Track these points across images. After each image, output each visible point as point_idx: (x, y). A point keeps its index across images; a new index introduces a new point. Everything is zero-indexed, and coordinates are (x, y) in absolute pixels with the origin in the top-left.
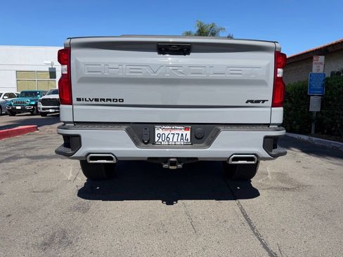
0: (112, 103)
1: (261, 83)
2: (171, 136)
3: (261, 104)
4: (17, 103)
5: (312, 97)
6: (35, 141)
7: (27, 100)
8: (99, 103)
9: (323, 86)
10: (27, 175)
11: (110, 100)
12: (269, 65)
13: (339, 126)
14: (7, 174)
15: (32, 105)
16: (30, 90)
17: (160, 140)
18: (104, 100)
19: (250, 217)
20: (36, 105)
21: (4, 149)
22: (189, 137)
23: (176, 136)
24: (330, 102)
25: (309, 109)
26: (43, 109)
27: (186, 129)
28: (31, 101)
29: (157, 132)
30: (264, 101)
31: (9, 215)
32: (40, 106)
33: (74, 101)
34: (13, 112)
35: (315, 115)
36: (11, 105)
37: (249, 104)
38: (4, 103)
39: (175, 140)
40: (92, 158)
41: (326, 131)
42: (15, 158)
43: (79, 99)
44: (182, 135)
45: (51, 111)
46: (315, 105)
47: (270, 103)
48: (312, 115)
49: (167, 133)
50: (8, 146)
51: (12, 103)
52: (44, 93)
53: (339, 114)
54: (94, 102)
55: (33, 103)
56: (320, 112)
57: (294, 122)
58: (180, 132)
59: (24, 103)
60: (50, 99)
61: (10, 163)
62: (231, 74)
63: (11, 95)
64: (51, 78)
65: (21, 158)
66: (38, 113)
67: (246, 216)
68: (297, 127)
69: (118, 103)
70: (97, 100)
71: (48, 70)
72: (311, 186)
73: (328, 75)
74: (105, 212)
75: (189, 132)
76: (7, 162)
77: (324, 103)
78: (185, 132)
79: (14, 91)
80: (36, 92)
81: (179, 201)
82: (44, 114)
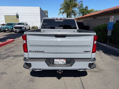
0: (41, 52)
1: (89, 46)
2: (59, 62)
3: (88, 52)
4: (6, 28)
5: (108, 31)
6: (14, 47)
7: (9, 27)
8: (37, 52)
9: (113, 27)
10: (14, 65)
11: (40, 51)
12: (92, 40)
13: (117, 41)
14: (7, 64)
15: (11, 29)
16: (10, 23)
17: (56, 63)
18: (38, 51)
19: (84, 84)
20: (13, 28)
21: (4, 52)
22: (65, 62)
23: (61, 62)
24: (115, 33)
25: (107, 35)
26: (15, 30)
27: (64, 60)
28: (11, 27)
29: (55, 61)
30: (89, 51)
31: (10, 84)
32: (14, 29)
33: (28, 51)
34: (5, 31)
35: (109, 37)
36: (4, 29)
37: (85, 52)
38: (1, 28)
39: (61, 63)
40: (35, 69)
41: (112, 43)
42: (9, 56)
43: (30, 51)
44: (63, 61)
45: (18, 31)
46: (109, 33)
47: (91, 52)
48: (108, 37)
49: (58, 61)
50: (6, 50)
51: (4, 28)
52: (15, 24)
53: (117, 38)
54: (35, 52)
55: (12, 28)
56: (111, 36)
57: (102, 39)
58: (62, 61)
59: (8, 28)
60: (17, 27)
61: (7, 59)
62: (79, 44)
63: (3, 25)
64: (17, 18)
65: (10, 56)
66: (13, 32)
67: (82, 84)
68: (103, 41)
69: (42, 52)
70: (36, 51)
71: (16, 15)
72: (104, 70)
73: (115, 22)
74: (39, 82)
75: (65, 61)
76: (7, 58)
77: (112, 33)
78: (64, 61)
79: (4, 23)
80: (12, 24)
81: (62, 78)
82: (15, 32)
